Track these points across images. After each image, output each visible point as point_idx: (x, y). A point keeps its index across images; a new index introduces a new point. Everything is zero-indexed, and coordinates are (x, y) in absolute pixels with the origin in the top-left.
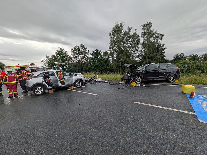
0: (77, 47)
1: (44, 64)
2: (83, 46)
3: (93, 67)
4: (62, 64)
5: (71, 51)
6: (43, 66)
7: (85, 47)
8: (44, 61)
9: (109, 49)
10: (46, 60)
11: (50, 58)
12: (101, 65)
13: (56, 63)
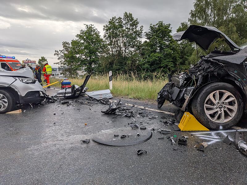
0: (117, 19)
1: (58, 59)
2: (129, 17)
3: (146, 66)
4: (89, 59)
5: (104, 29)
6: (57, 63)
7: (135, 19)
8: (59, 52)
9: (190, 18)
10: (61, 51)
11: (69, 47)
12: (168, 60)
13: (78, 56)
